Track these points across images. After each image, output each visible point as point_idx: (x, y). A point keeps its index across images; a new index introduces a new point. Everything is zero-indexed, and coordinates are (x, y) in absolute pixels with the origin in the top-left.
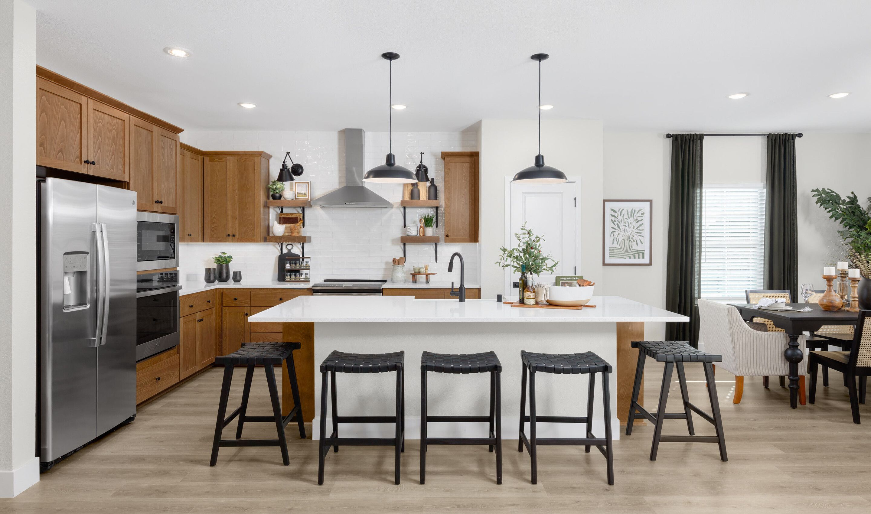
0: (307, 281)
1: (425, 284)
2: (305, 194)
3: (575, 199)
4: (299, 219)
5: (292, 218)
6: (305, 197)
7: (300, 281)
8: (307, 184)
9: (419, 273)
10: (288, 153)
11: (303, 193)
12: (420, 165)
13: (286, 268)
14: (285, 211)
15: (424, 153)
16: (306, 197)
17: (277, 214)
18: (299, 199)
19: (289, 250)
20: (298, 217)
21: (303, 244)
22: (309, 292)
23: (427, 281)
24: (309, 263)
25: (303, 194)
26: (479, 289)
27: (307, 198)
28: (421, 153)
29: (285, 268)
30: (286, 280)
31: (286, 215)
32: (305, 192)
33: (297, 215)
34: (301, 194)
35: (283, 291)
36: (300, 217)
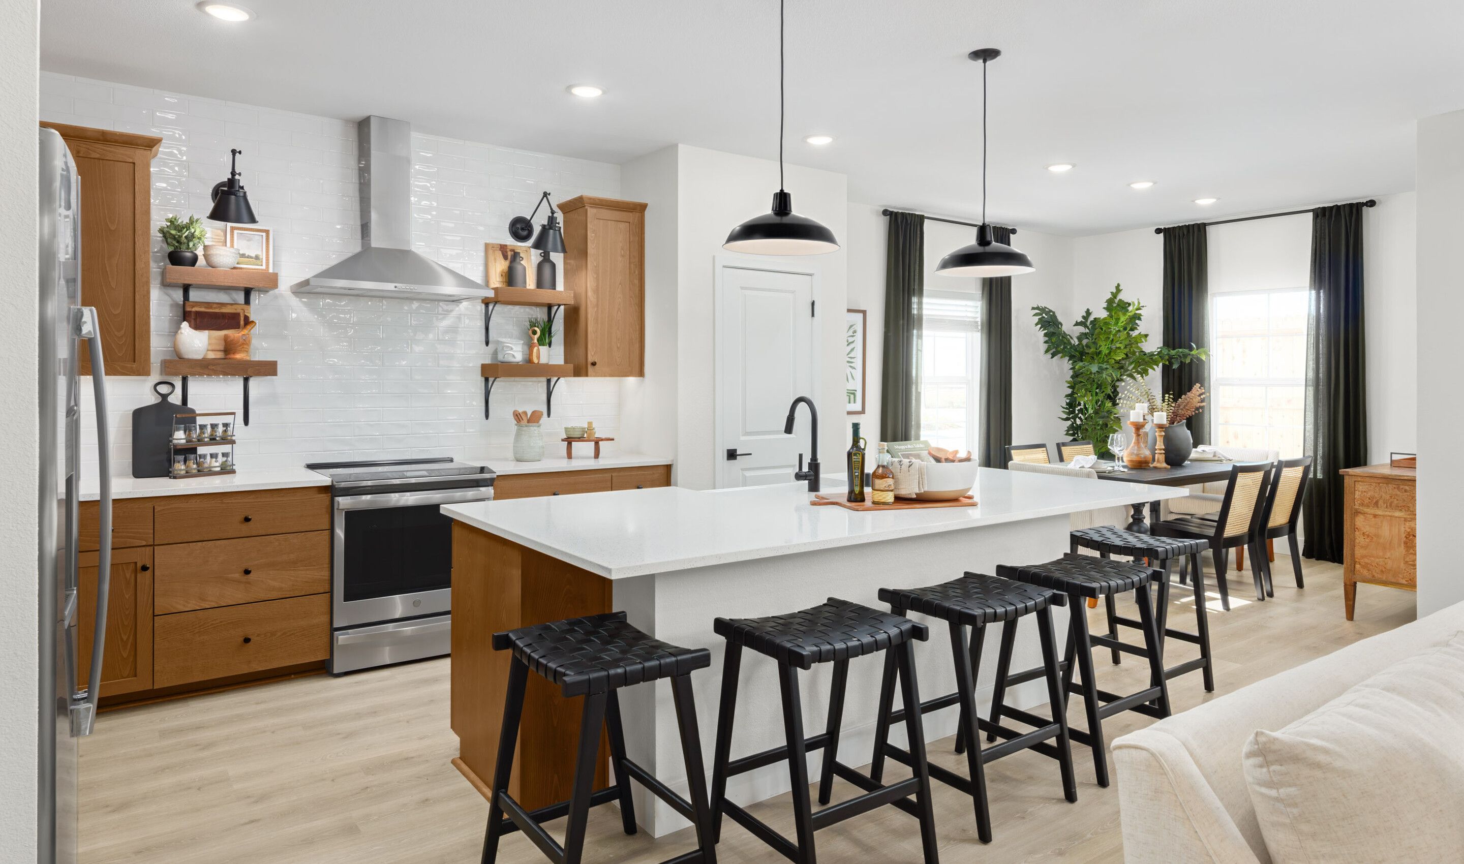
0: (227, 470)
2: (257, 258)
3: (813, 304)
4: (242, 319)
5: (223, 316)
6: (258, 265)
7: (211, 473)
8: (264, 234)
9: (580, 439)
11: (254, 255)
13: (175, 442)
14: (194, 295)
16: (262, 265)
17: (175, 305)
18: (241, 268)
19: (164, 397)
20: (238, 314)
21: (246, 380)
22: (322, 495)
23: (597, 455)
24: (232, 426)
25: (251, 257)
26: (668, 468)
27: (264, 267)
29: (171, 441)
31: (205, 308)
32: (259, 253)
33: (236, 310)
34: (247, 258)
35: (249, 498)
36: (247, 314)
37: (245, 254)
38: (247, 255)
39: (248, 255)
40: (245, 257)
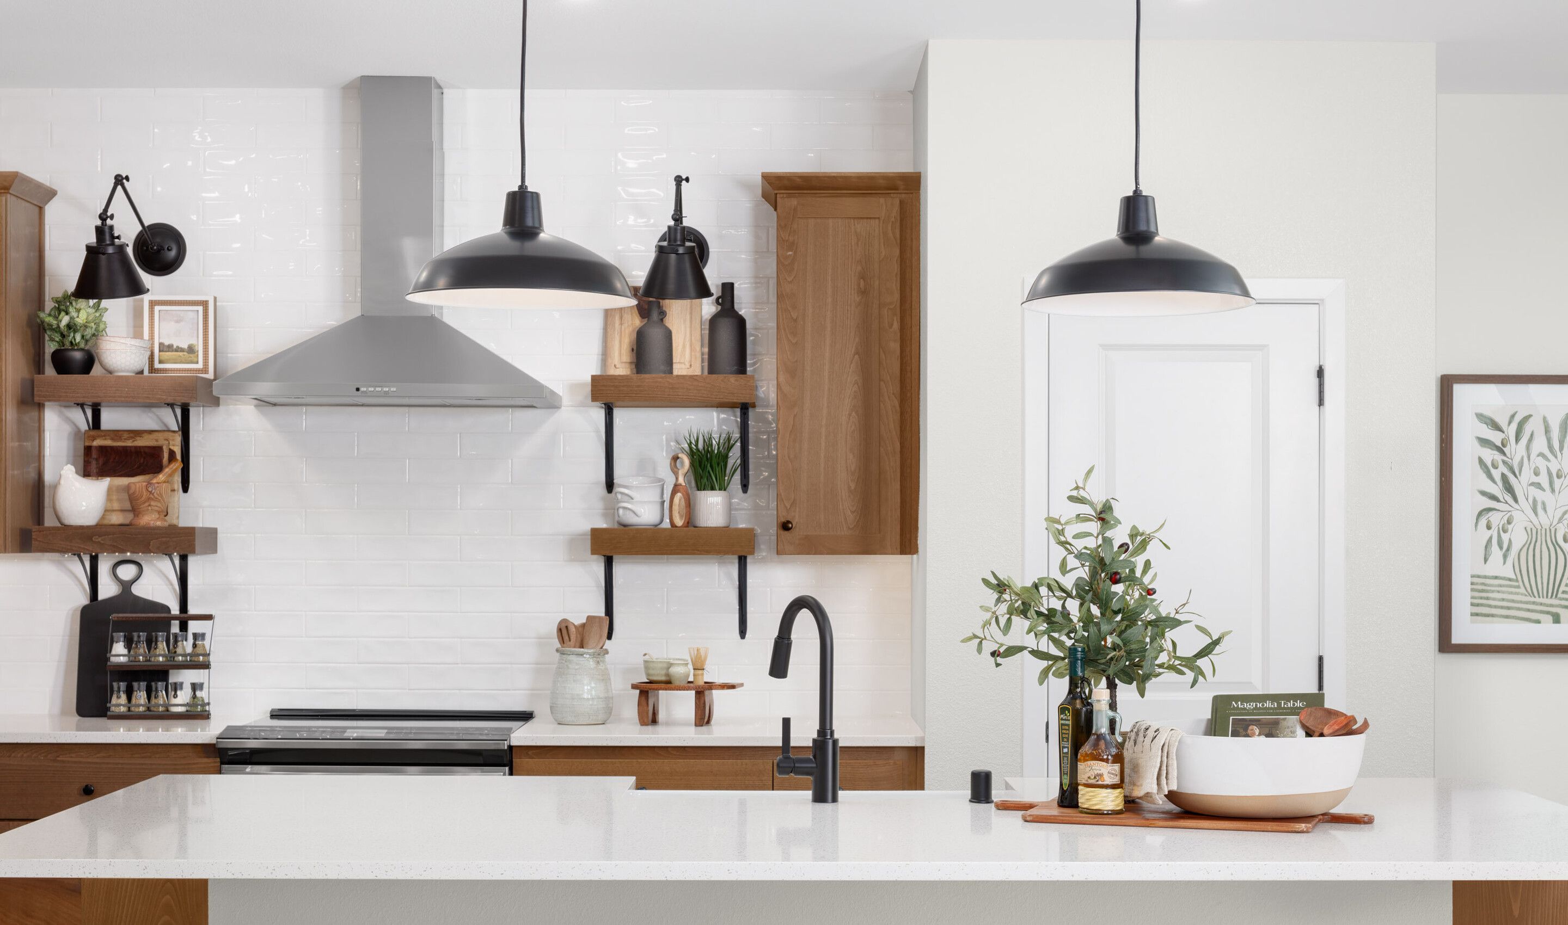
0: (197, 713)
1: (693, 728)
2: (191, 350)
3: (1320, 373)
4: (166, 456)
5: (138, 451)
6: (192, 362)
7: (168, 716)
8: (200, 308)
9: (668, 684)
10: (120, 181)
11: (185, 346)
12: (669, 227)
13: (113, 659)
14: (111, 419)
15: (687, 180)
16: (197, 363)
17: (77, 433)
18: (165, 370)
19: (126, 586)
20: (160, 449)
21: (184, 559)
22: (206, 760)
23: (703, 717)
24: (208, 637)
25: (182, 350)
26: (917, 753)
27: (200, 366)
28: (679, 180)
29: (108, 660)
30: (113, 709)
31: (112, 439)
32: (193, 341)
33: (157, 441)
34: (176, 351)
35: (98, 755)
36: (172, 448)
37: (172, 345)
38: (175, 347)
39: (177, 347)
40: (172, 351)
